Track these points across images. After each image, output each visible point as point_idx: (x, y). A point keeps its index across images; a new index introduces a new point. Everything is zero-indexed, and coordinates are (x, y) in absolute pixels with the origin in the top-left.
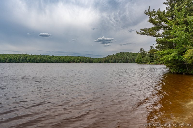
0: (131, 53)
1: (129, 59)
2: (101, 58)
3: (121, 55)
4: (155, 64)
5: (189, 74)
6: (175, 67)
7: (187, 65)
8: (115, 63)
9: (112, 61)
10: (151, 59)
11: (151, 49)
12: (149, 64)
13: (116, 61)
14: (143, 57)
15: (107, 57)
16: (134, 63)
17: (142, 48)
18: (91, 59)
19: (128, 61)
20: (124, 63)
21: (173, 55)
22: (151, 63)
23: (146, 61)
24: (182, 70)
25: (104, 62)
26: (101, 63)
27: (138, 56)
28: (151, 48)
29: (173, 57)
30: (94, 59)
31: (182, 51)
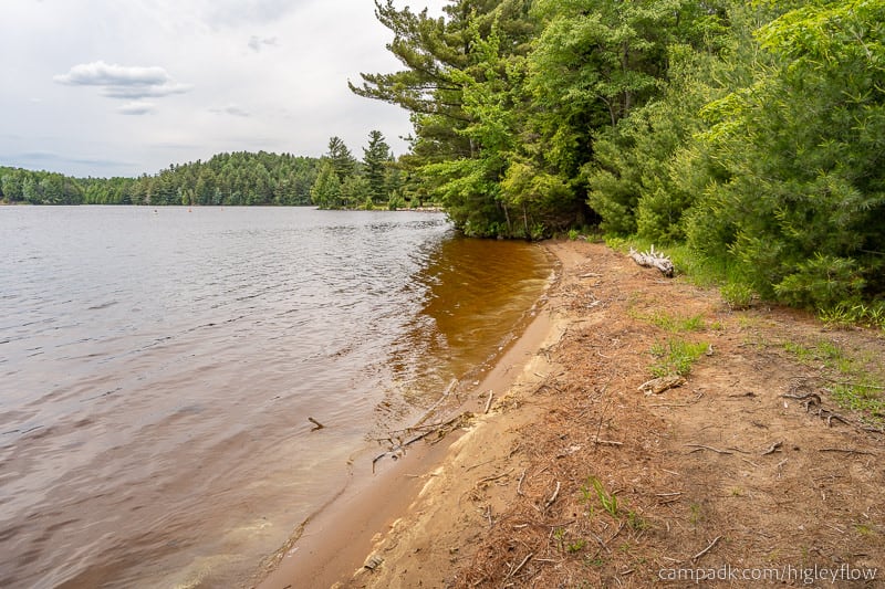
0: (286, 158)
1: (277, 185)
2: (131, 181)
3: (236, 166)
4: (391, 209)
5: (513, 238)
6: (475, 217)
7: (509, 210)
8: (211, 204)
9: (191, 194)
10: (373, 188)
11: (372, 144)
12: (369, 208)
13: (212, 193)
14: (341, 179)
15: (164, 174)
16: (302, 204)
17: (336, 139)
18: (70, 181)
19: (274, 196)
20: (253, 204)
21: (473, 178)
22: (375, 204)
23: (355, 195)
24: (495, 227)
25: (147, 200)
26: (130, 203)
27: (320, 175)
28: (372, 140)
29: (474, 186)
30: (85, 182)
31: (494, 168)
